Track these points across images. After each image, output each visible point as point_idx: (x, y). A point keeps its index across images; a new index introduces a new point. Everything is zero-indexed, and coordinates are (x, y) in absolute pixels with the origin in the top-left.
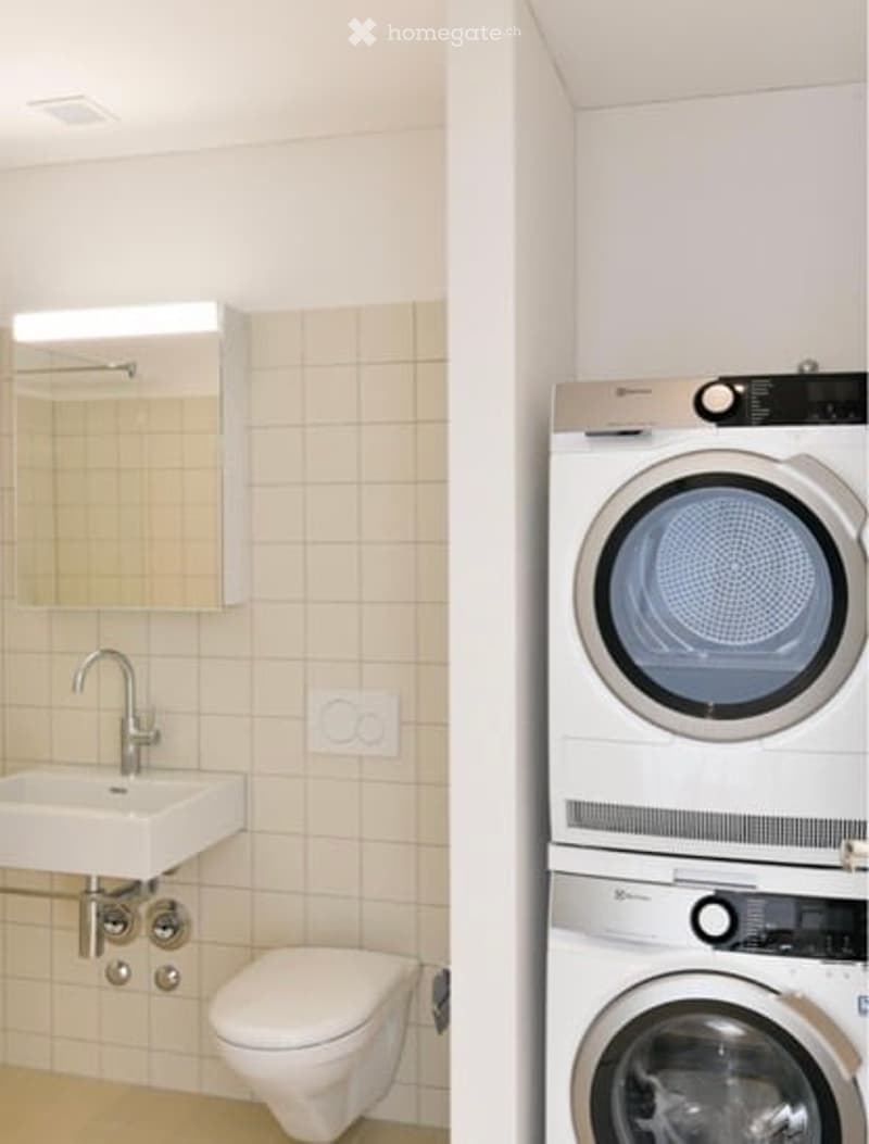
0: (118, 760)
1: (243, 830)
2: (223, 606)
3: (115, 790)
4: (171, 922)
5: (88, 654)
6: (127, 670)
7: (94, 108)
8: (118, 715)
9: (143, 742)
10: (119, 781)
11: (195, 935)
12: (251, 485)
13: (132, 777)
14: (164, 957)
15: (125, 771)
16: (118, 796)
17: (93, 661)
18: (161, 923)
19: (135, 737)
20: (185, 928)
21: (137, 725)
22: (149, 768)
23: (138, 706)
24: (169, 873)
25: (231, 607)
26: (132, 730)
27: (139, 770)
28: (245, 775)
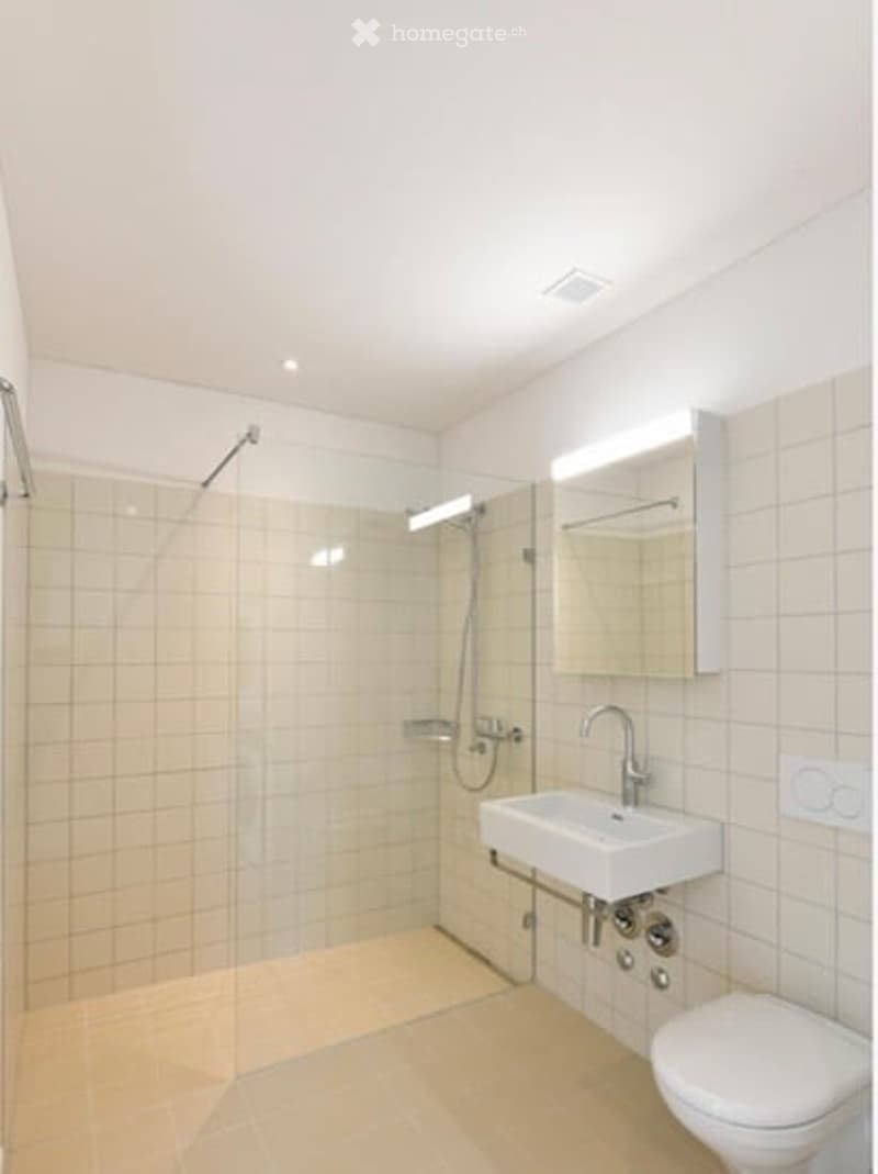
0: (620, 791)
1: (721, 872)
2: (696, 674)
3: (616, 817)
4: (663, 934)
5: (594, 706)
6: (628, 723)
7: (590, 279)
8: (620, 758)
9: (638, 782)
10: (620, 810)
11: (681, 951)
12: (728, 567)
13: (630, 810)
14: (658, 961)
15: (626, 803)
16: (616, 822)
17: (598, 713)
18: (656, 931)
19: (633, 778)
20: (674, 941)
21: (635, 767)
22: (647, 803)
23: (637, 752)
24: (661, 891)
25: (705, 675)
26: (630, 771)
27: (636, 803)
28: (723, 824)
